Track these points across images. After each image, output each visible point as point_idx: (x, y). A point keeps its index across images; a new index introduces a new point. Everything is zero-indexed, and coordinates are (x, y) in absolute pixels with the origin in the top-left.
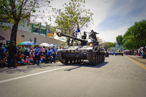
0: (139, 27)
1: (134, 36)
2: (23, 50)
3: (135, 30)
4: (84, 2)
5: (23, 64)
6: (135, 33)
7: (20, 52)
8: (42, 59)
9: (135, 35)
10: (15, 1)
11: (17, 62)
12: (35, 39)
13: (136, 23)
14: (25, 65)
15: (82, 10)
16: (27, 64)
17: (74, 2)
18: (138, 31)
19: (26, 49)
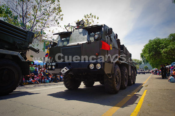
0: (153, 45)
1: (148, 55)
2: (32, 69)
3: (149, 48)
4: (98, 19)
5: (31, 83)
6: (149, 51)
8: (50, 78)
9: (149, 53)
10: (26, 24)
11: (25, 81)
13: (150, 41)
14: (33, 84)
16: (35, 83)
17: (88, 18)
18: (152, 49)
19: (35, 68)
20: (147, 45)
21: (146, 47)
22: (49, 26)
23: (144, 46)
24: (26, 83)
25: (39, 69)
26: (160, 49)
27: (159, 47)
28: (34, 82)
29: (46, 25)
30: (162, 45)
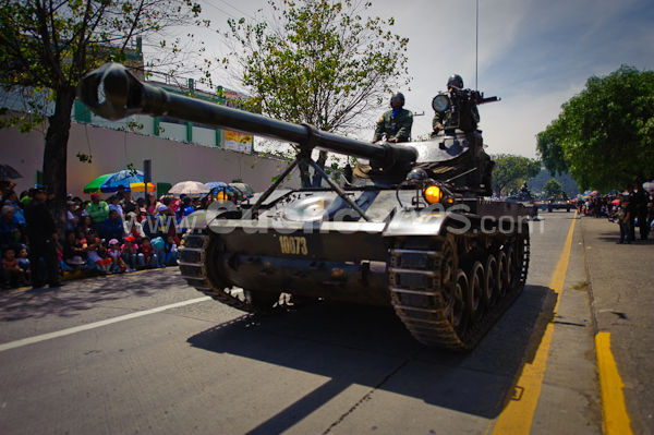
0: (606, 101)
1: (581, 144)
2: (96, 213)
3: (588, 115)
7: (88, 221)
9: (586, 135)
12: (147, 165)
13: (594, 85)
15: (363, 23)
16: (111, 270)
18: (598, 117)
19: (107, 208)
20: (575, 103)
21: (573, 109)
22: (161, 24)
23: (563, 106)
24: (72, 272)
25: (126, 211)
26: (634, 116)
27: (632, 110)
28: (109, 267)
29: (143, 20)
30: (642, 102)
